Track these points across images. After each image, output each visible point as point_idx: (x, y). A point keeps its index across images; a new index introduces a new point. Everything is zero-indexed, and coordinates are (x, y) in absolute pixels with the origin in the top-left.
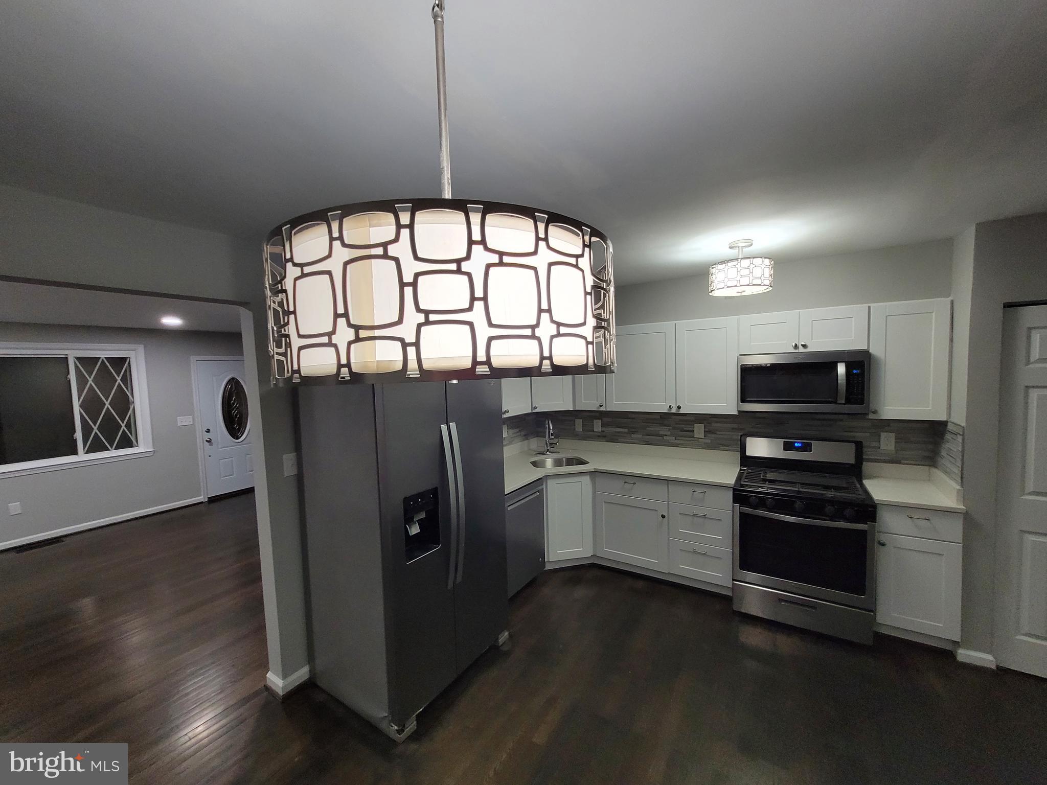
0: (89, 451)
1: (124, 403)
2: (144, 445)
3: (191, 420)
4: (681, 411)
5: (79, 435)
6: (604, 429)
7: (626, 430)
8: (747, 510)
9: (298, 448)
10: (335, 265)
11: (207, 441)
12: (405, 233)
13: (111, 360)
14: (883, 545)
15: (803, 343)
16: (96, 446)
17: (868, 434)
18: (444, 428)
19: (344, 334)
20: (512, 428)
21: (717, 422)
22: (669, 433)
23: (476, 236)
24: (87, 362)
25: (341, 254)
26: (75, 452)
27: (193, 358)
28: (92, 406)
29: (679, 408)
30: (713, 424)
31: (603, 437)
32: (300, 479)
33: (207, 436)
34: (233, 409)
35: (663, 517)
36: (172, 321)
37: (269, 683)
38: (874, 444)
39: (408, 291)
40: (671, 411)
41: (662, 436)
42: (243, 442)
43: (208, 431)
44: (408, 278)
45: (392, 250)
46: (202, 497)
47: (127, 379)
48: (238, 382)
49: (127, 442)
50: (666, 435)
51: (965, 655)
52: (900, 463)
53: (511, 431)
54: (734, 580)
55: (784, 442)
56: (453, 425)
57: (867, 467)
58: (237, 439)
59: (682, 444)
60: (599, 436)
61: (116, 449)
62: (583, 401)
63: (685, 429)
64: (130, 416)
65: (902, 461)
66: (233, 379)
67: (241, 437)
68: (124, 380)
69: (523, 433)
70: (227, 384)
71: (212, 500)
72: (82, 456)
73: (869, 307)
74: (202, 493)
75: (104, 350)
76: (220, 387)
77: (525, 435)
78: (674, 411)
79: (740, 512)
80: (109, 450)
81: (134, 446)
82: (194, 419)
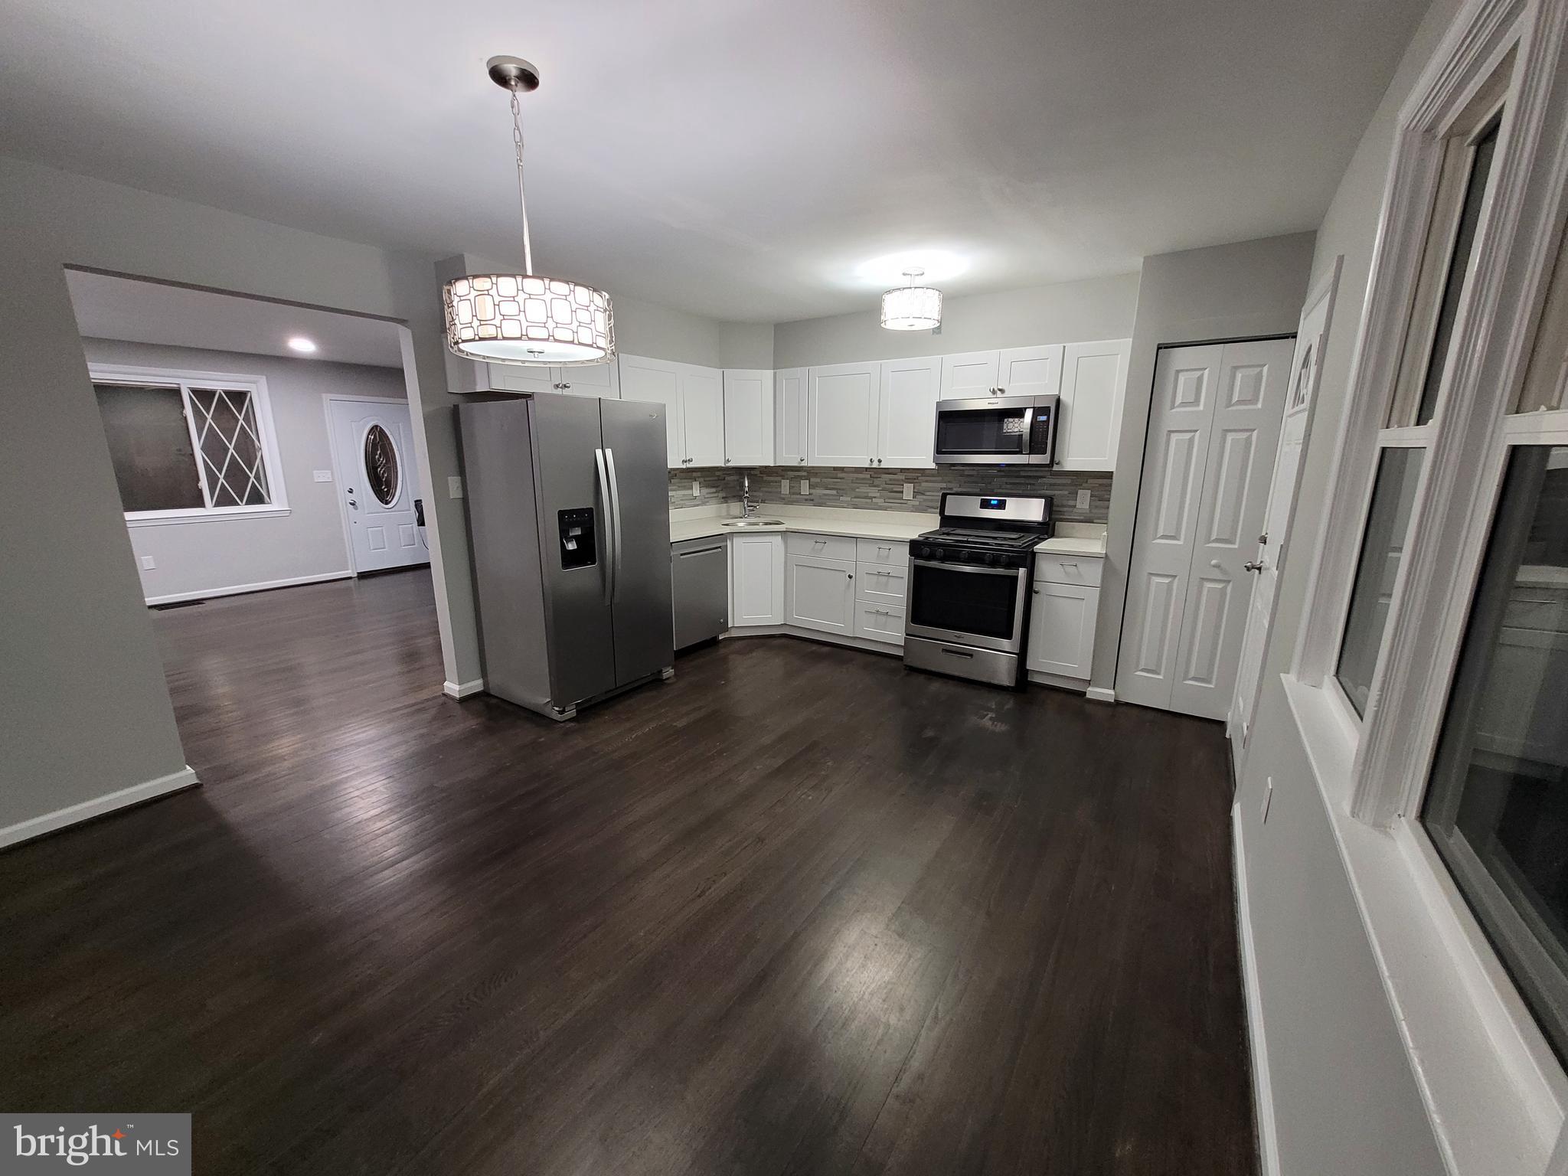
0: (218, 504)
1: (248, 449)
2: (277, 502)
3: (329, 475)
4: (883, 466)
5: (204, 484)
6: (812, 491)
7: (834, 492)
8: (921, 562)
9: (462, 472)
10: (471, 297)
11: (351, 503)
12: (494, 286)
13: (230, 394)
14: (1036, 592)
15: (1000, 387)
16: (224, 500)
17: (1066, 493)
18: (599, 452)
19: (476, 323)
20: (707, 486)
21: (927, 481)
22: (878, 495)
23: (520, 288)
24: (204, 396)
25: (474, 293)
26: (201, 504)
27: (326, 397)
28: (214, 448)
29: (880, 461)
30: (924, 484)
31: (810, 501)
32: (465, 500)
33: (351, 497)
34: (380, 466)
35: (850, 577)
36: (302, 345)
37: (446, 691)
38: (1071, 503)
39: (497, 307)
40: (871, 465)
41: (871, 498)
42: (393, 509)
43: (351, 491)
44: (496, 303)
45: (491, 292)
46: (350, 571)
47: (250, 418)
48: (382, 431)
49: (257, 498)
50: (875, 497)
51: (1095, 692)
52: (1093, 523)
53: (705, 491)
54: (907, 635)
55: (982, 499)
56: (609, 452)
57: (1060, 526)
58: (387, 504)
59: (891, 507)
60: (806, 500)
61: (246, 504)
62: (784, 455)
63: (895, 490)
64: (258, 467)
65: (1095, 521)
66: (377, 426)
67: (390, 502)
68: (246, 419)
69: (721, 495)
70: (369, 434)
71: (363, 576)
72: (210, 509)
73: (1064, 347)
74: (350, 567)
75: (220, 382)
76: (361, 436)
77: (723, 498)
78: (875, 465)
79: (915, 565)
80: (239, 505)
81: (266, 502)
82: (332, 474)
